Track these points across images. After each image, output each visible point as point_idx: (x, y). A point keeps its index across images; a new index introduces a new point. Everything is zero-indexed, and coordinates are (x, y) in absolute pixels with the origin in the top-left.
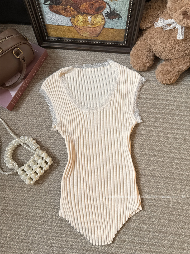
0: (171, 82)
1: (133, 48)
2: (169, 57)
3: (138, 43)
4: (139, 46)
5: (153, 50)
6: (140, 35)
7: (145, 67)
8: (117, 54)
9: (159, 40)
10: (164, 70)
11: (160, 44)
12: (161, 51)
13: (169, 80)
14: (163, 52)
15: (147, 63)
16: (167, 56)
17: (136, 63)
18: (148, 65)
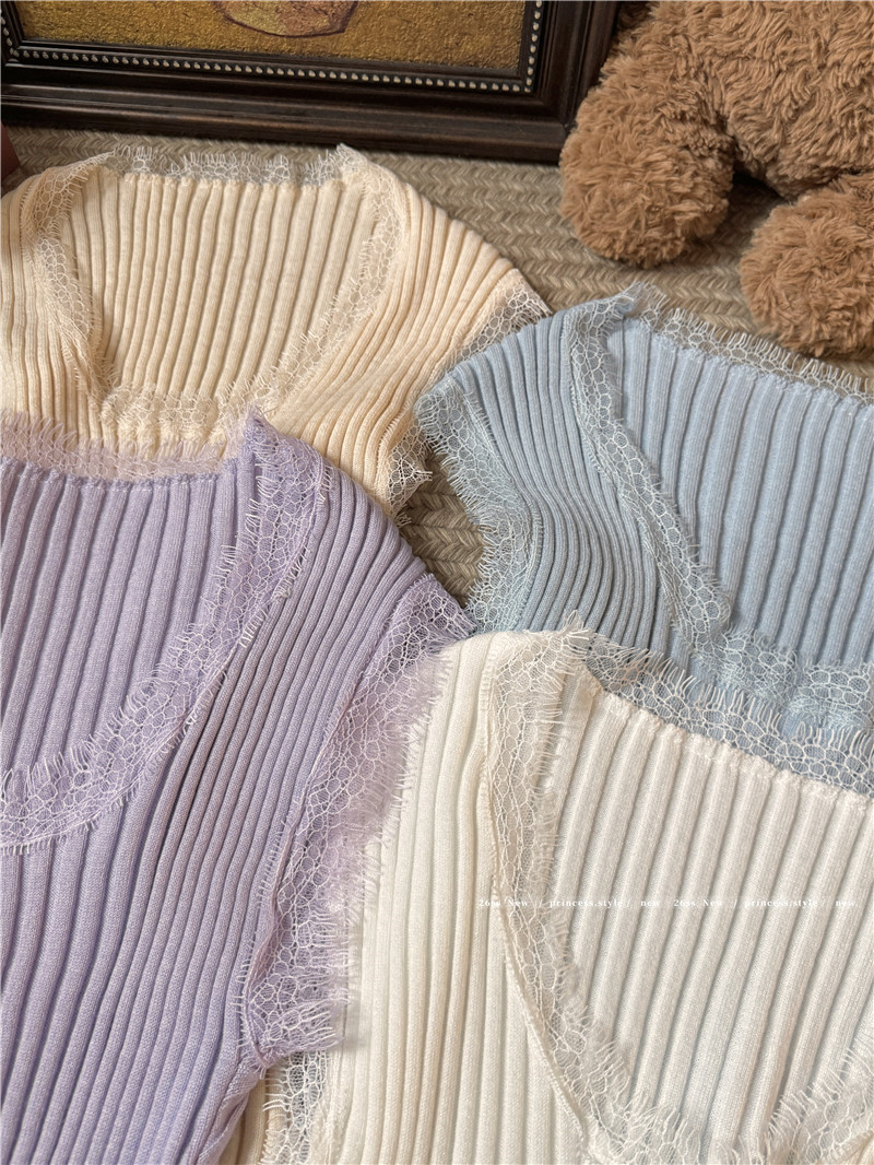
0: (864, 331)
1: (584, 105)
2: (844, 151)
3: (620, 66)
4: (625, 86)
5: (725, 111)
6: (630, 15)
7: (668, 224)
8: (473, 162)
9: (769, 15)
10: (804, 245)
11: (780, 48)
12: (787, 102)
13: (848, 314)
14: (798, 112)
15: (683, 197)
16: (831, 142)
17: (605, 194)
18: (688, 210)
